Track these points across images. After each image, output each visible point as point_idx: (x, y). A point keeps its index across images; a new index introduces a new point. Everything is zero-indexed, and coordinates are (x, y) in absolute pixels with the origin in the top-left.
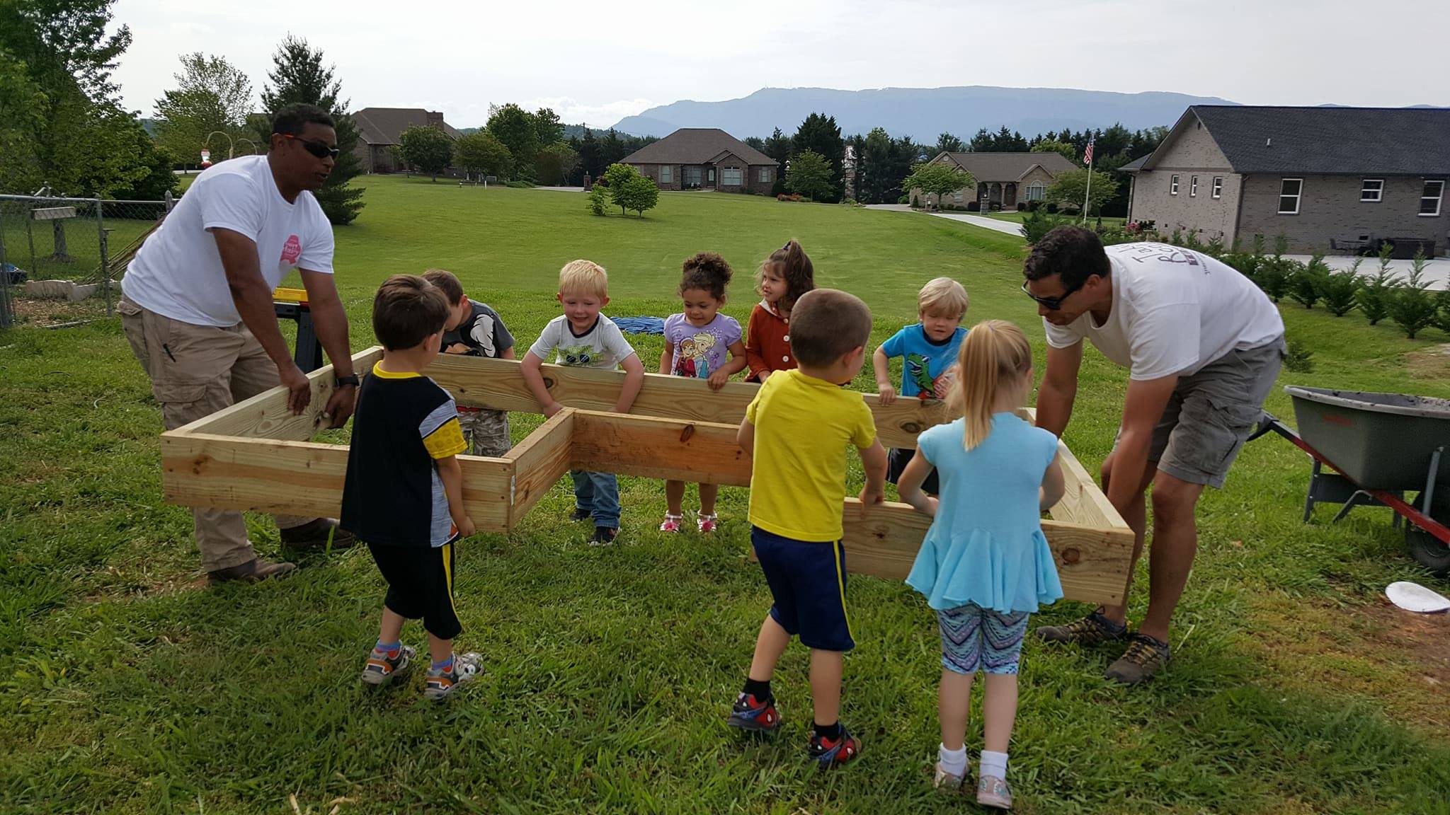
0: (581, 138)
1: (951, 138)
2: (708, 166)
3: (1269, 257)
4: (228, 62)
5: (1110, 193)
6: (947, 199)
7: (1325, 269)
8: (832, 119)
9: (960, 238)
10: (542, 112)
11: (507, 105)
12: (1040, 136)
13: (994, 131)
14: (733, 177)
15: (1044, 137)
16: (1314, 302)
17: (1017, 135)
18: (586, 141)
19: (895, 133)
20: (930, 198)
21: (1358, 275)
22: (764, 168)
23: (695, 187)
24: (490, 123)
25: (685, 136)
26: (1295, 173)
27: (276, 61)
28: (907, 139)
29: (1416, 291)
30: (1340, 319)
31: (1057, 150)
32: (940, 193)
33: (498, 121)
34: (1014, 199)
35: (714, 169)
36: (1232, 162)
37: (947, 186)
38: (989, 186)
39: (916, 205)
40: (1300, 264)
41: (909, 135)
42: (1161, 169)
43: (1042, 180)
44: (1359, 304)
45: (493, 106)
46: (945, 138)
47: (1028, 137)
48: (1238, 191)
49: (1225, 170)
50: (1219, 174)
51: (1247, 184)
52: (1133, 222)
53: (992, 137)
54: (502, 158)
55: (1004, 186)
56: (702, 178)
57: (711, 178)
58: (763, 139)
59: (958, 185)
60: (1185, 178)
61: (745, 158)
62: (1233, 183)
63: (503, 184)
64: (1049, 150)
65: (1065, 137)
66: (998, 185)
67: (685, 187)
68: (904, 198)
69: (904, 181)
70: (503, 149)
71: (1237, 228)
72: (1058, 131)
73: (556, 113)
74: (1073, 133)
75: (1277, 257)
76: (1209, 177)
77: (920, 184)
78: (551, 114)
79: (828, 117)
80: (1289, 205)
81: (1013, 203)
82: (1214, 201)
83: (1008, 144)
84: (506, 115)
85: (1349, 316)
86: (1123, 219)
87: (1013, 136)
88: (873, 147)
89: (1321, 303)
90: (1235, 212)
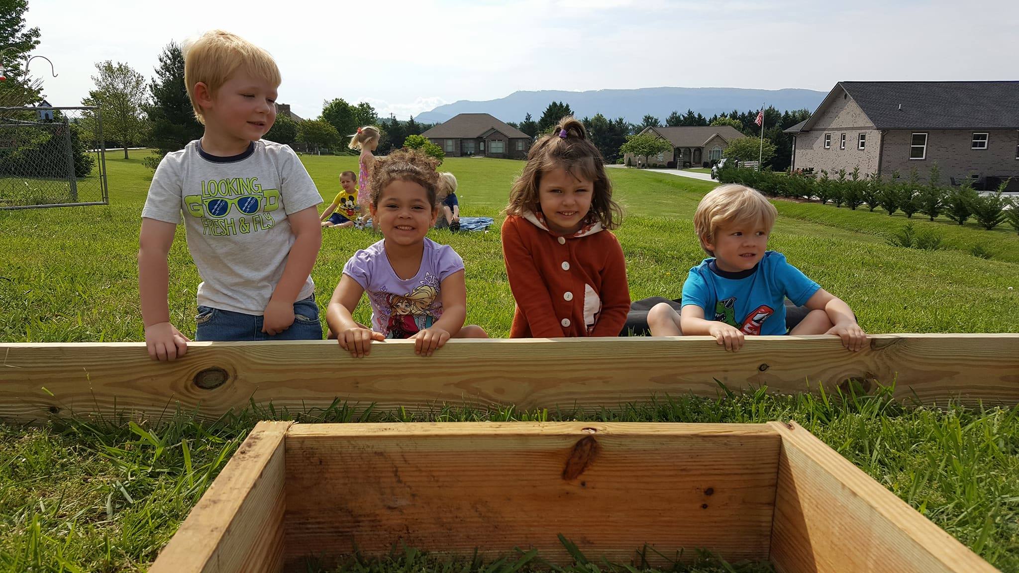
0: (390, 123)
1: (652, 119)
2: (479, 139)
4: (130, 66)
6: (652, 160)
8: (567, 106)
9: (668, 184)
10: (362, 105)
11: (336, 99)
12: (716, 116)
13: (683, 112)
14: (497, 147)
15: (718, 116)
17: (700, 116)
18: (393, 125)
19: (611, 116)
20: (639, 159)
22: (519, 140)
23: (471, 154)
24: (324, 113)
25: (463, 118)
26: (921, 129)
27: (161, 60)
28: (621, 120)
31: (730, 124)
32: (647, 155)
33: (329, 110)
34: (700, 159)
35: (484, 142)
36: (874, 122)
37: (653, 150)
38: (682, 151)
39: (630, 164)
41: (622, 117)
42: (817, 130)
43: (721, 146)
45: (327, 102)
46: (647, 119)
47: (708, 117)
48: (879, 143)
49: (868, 128)
50: (863, 131)
51: (885, 138)
52: (796, 169)
53: (681, 117)
54: (332, 136)
55: (692, 150)
56: (475, 148)
57: (482, 148)
58: (518, 123)
59: (660, 149)
60: (836, 136)
61: (506, 133)
62: (874, 138)
63: (333, 154)
64: (724, 124)
65: (734, 116)
66: (689, 149)
67: (463, 154)
68: (621, 160)
69: (621, 147)
70: (332, 129)
71: (880, 170)
72: (729, 112)
73: (371, 106)
74: (739, 113)
76: (856, 134)
77: (632, 149)
78: (368, 106)
79: (564, 105)
80: (918, 152)
81: (700, 163)
82: (860, 152)
83: (693, 121)
84: (335, 106)
85: (998, 229)
87: (697, 117)
88: (596, 125)
90: (877, 159)
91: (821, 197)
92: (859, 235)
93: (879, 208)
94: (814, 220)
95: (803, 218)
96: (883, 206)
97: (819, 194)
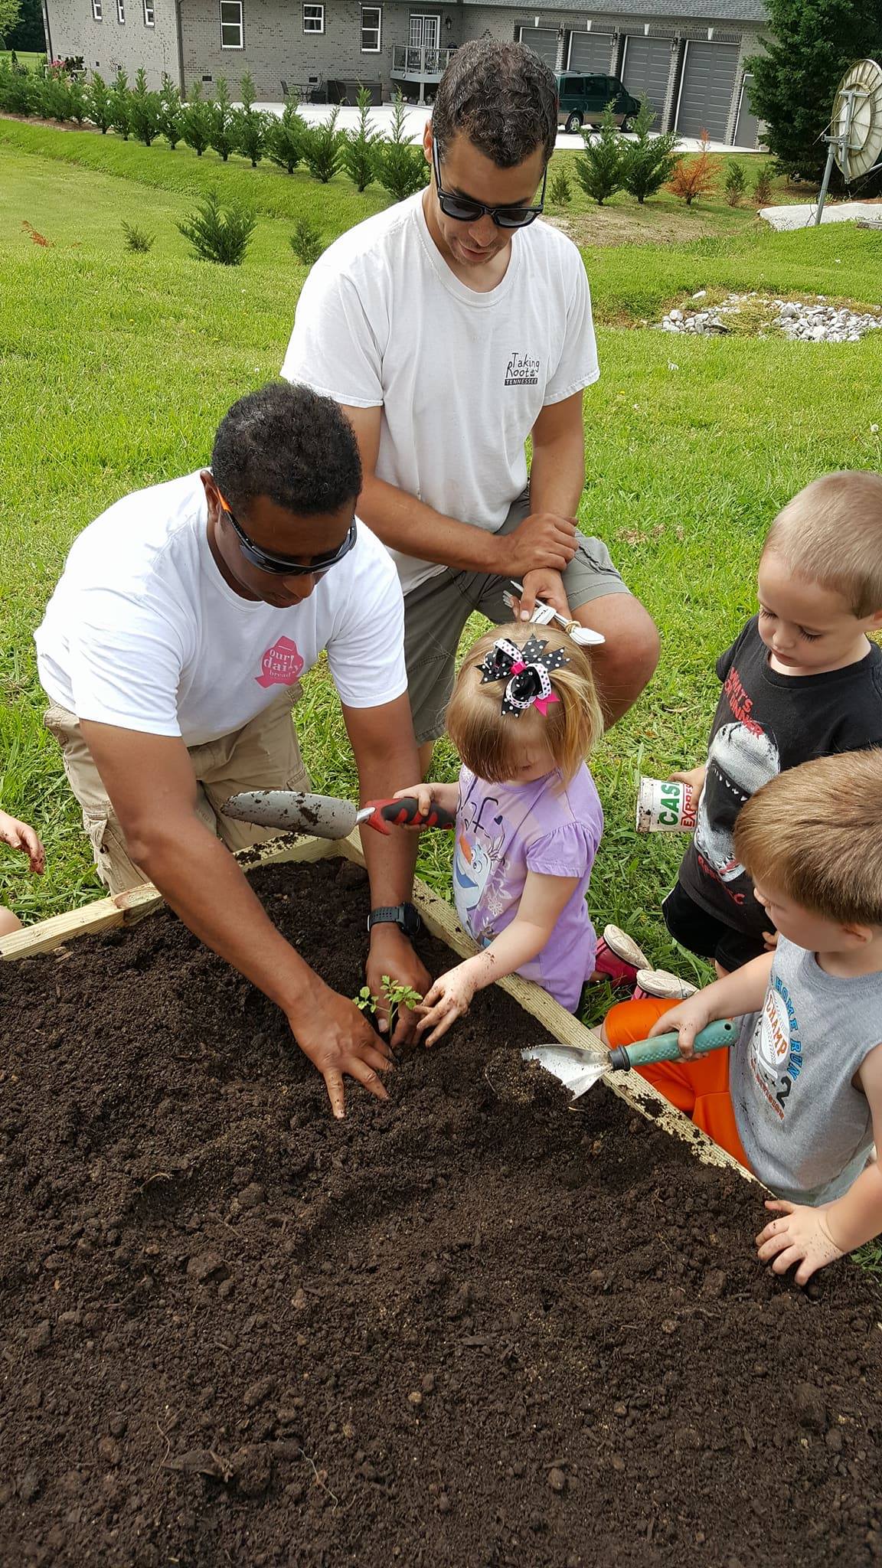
3: (237, 106)
5: (13, 17)
7: (298, 120)
16: (296, 165)
21: (338, 128)
29: (401, 147)
30: (326, 186)
40: (274, 117)
44: (344, 166)
48: (174, 17)
51: (182, 8)
52: (56, 59)
71: (182, 67)
75: (247, 107)
80: (231, 36)
82: (148, 30)
85: (336, 182)
86: (42, 55)
89: (303, 166)
90: (176, 45)
91: (97, 121)
92: (158, 192)
93: (181, 143)
94: (93, 166)
95: (75, 161)
96: (187, 141)
97: (93, 114)
